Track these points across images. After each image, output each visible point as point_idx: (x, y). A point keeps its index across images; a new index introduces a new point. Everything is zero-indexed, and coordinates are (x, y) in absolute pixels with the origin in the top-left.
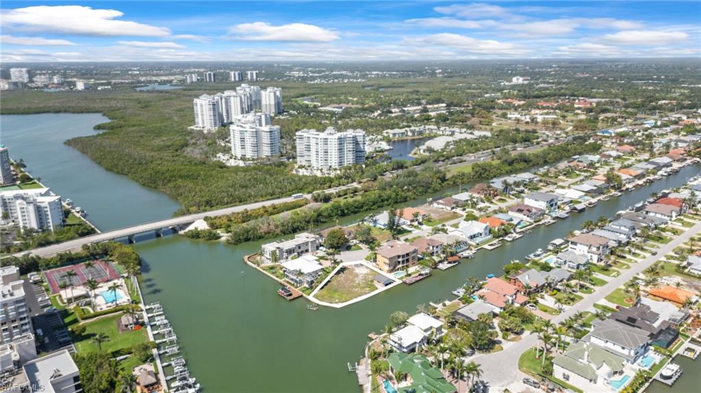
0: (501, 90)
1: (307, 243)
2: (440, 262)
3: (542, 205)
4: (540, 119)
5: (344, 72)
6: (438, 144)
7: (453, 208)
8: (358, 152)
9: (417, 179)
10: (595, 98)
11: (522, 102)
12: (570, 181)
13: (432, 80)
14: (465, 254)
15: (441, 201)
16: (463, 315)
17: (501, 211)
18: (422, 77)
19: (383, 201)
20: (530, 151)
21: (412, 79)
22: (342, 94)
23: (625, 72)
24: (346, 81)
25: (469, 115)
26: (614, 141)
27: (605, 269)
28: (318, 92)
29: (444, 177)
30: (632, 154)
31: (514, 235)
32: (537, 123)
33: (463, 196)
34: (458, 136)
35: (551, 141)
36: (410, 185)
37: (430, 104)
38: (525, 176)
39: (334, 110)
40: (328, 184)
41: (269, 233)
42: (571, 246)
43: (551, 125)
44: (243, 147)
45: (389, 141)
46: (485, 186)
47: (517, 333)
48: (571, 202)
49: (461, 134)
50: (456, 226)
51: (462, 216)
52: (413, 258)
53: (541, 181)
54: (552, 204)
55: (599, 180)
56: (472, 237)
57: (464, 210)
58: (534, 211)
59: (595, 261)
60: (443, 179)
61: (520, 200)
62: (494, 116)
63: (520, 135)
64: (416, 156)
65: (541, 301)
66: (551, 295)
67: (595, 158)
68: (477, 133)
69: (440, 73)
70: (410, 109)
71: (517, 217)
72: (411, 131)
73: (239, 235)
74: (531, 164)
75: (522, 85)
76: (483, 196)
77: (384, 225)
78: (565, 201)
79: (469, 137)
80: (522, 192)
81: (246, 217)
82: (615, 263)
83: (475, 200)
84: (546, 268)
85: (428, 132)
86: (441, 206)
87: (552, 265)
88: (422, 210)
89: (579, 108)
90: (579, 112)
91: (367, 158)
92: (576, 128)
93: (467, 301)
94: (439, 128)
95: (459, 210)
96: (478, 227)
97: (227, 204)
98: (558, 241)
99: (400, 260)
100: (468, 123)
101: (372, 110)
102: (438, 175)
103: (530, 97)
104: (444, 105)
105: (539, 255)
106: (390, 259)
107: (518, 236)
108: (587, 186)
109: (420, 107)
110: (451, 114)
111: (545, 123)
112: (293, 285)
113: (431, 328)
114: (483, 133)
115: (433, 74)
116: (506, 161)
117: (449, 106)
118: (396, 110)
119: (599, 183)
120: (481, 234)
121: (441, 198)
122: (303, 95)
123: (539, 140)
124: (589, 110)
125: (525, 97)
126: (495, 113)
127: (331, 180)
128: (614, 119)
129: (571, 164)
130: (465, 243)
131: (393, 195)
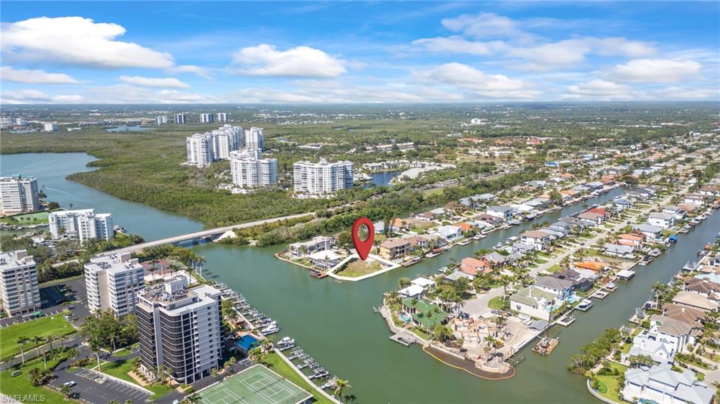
0: (461, 131)
1: (323, 243)
2: (427, 253)
3: (501, 215)
4: (497, 154)
5: (311, 115)
6: (413, 173)
7: (431, 219)
8: (347, 180)
9: (400, 199)
10: (544, 137)
11: (481, 141)
12: (523, 200)
13: (397, 121)
14: (445, 248)
15: (421, 214)
16: (448, 279)
17: (468, 220)
18: (386, 119)
19: (375, 215)
20: (490, 179)
21: (378, 121)
22: (316, 134)
23: (572, 115)
24: (315, 122)
25: (436, 152)
26: (558, 170)
27: (547, 254)
28: (291, 132)
29: (422, 197)
30: (572, 180)
31: (480, 235)
32: (495, 157)
33: (439, 211)
34: (428, 168)
35: (507, 172)
36: (395, 204)
37: (399, 143)
38: (487, 196)
39: (313, 147)
40: (326, 205)
41: (289, 238)
42: (522, 239)
43: (506, 159)
44: (245, 177)
45: (369, 173)
46: (456, 203)
47: (486, 289)
48: (523, 213)
49: (430, 166)
50: (436, 230)
51: (439, 225)
52: (407, 249)
53: (499, 200)
54: (508, 214)
55: (545, 197)
56: (449, 237)
57: (440, 220)
58: (494, 219)
59: (540, 249)
60: (421, 200)
61: (483, 213)
62: (457, 153)
63: (481, 167)
64: (395, 184)
65: (501, 273)
66: (509, 269)
67: (543, 183)
68: (445, 166)
69: (403, 115)
70: (382, 146)
71: (482, 224)
72: (387, 164)
73: (266, 241)
74: (491, 189)
75: (480, 126)
76: (454, 211)
77: (380, 231)
78: (518, 212)
79: (438, 168)
80: (485, 208)
81: (266, 228)
82: (554, 250)
83: (448, 214)
84: (505, 253)
85: (401, 165)
86: (422, 218)
87: (509, 252)
88: (408, 221)
89: (530, 145)
90: (531, 148)
91: (355, 185)
92: (528, 160)
93: (448, 273)
94: (411, 162)
95: (436, 221)
96: (453, 230)
97: (246, 219)
98: (513, 238)
99: (398, 250)
100: (436, 158)
101: (349, 148)
102: (416, 197)
103: (488, 136)
104: (412, 143)
105: (500, 247)
106: (391, 249)
107: (483, 236)
108: (536, 202)
109: (390, 145)
110: (419, 150)
111: (502, 157)
112: (320, 269)
113: (428, 285)
114: (449, 166)
115: (397, 116)
116: (471, 185)
117: (416, 144)
118: (370, 148)
119: (544, 200)
120: (455, 235)
121: (422, 213)
122: (279, 135)
123: (498, 170)
124: (539, 147)
125: (483, 136)
126: (458, 150)
127: (328, 202)
128: (559, 154)
129: (523, 188)
130: (444, 241)
131: (383, 211)
